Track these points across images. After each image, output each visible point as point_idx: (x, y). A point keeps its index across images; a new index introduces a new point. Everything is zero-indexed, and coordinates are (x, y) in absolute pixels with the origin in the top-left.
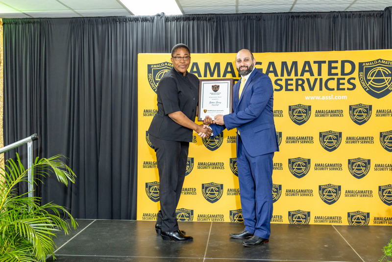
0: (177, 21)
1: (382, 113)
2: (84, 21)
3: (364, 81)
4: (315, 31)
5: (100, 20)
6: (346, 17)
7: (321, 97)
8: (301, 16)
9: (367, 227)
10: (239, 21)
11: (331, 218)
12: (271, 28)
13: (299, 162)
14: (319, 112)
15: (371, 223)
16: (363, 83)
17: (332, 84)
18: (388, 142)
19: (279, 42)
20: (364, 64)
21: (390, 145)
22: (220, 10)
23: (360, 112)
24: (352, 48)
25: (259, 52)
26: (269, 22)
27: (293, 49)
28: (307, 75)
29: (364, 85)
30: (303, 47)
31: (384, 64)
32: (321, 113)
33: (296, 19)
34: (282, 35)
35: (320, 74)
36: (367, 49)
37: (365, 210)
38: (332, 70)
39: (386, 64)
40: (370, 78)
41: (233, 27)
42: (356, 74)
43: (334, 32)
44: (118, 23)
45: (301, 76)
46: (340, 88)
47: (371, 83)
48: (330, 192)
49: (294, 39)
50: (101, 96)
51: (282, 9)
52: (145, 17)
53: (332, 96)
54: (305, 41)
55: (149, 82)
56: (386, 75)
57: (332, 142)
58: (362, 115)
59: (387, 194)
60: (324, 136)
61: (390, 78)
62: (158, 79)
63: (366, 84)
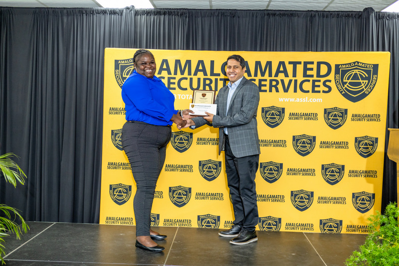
0: (147, 15)
1: (357, 117)
2: (49, 12)
3: (340, 84)
4: (291, 30)
5: (65, 11)
6: (323, 17)
7: (295, 99)
8: (277, 14)
9: (339, 235)
10: (212, 18)
11: (303, 225)
12: (245, 26)
13: (271, 167)
14: (293, 114)
15: (344, 231)
16: (339, 86)
17: (307, 86)
18: (363, 148)
19: (254, 40)
20: (340, 66)
21: (365, 151)
22: (193, 5)
23: (335, 116)
24: (329, 49)
25: (233, 51)
26: (244, 19)
27: (268, 49)
28: (281, 76)
29: (340, 88)
30: (278, 46)
31: (361, 67)
32: (294, 116)
33: (272, 17)
34: (257, 33)
35: (294, 75)
36: (344, 51)
37: (337, 218)
38: (308, 71)
39: (363, 67)
40: (346, 81)
41: (206, 23)
42: (331, 77)
43: (310, 32)
44: (85, 15)
45: (275, 77)
46: (315, 90)
47: (347, 86)
48: (302, 198)
49: (269, 38)
50: (65, 92)
51: (258, 6)
52: (114, 10)
53: (307, 98)
54: (280, 41)
55: (116, 78)
56: (363, 78)
57: (306, 146)
58: (338, 119)
59: (361, 202)
60: (298, 140)
61: (367, 81)
62: (125, 76)
63: (342, 87)
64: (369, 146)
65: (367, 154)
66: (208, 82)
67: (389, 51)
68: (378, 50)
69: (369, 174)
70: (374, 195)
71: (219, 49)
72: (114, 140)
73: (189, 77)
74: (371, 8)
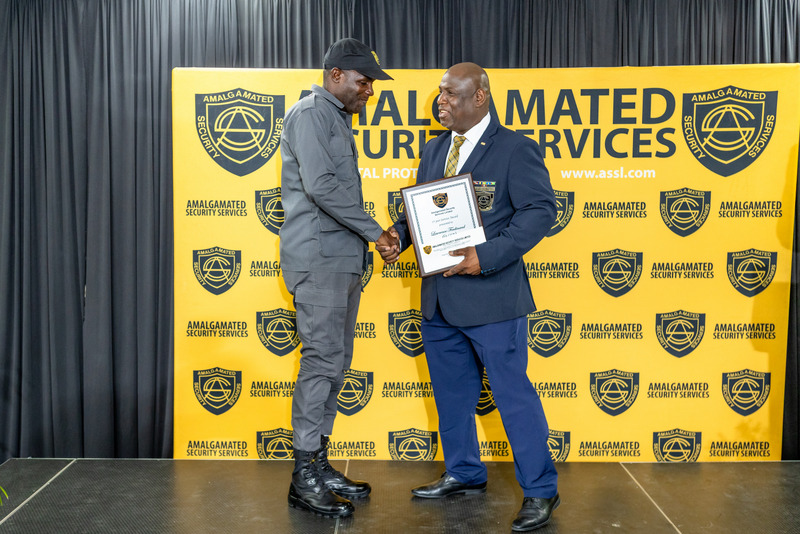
1: (732, 209)
3: (694, 136)
4: (582, 20)
7: (597, 173)
9: (694, 467)
11: (616, 445)
12: (482, 11)
13: (546, 321)
14: (593, 206)
15: (705, 456)
16: (692, 141)
17: (623, 143)
18: (745, 275)
19: (501, 44)
20: (694, 98)
21: (749, 281)
23: (684, 206)
24: (667, 62)
27: (534, 62)
28: (566, 121)
29: (694, 146)
30: (556, 57)
31: (740, 98)
32: (595, 210)
34: (509, 29)
35: (594, 119)
36: (700, 64)
37: (691, 427)
38: (623, 111)
39: (744, 99)
40: (708, 129)
41: (395, 4)
42: (675, 121)
43: (625, 24)
45: (551, 124)
46: (641, 151)
47: (710, 140)
48: (614, 387)
50: (87, 168)
53: (622, 169)
54: (560, 44)
55: (200, 135)
56: (744, 124)
57: (622, 275)
58: (690, 215)
59: (742, 391)
60: (603, 262)
61: (753, 129)
62: (220, 130)
63: (698, 144)
64: (757, 272)
65: (752, 290)
66: (403, 139)
67: (797, 61)
68: (772, 61)
69: (759, 331)
70: (768, 376)
71: (425, 65)
72: (200, 272)
73: (361, 129)
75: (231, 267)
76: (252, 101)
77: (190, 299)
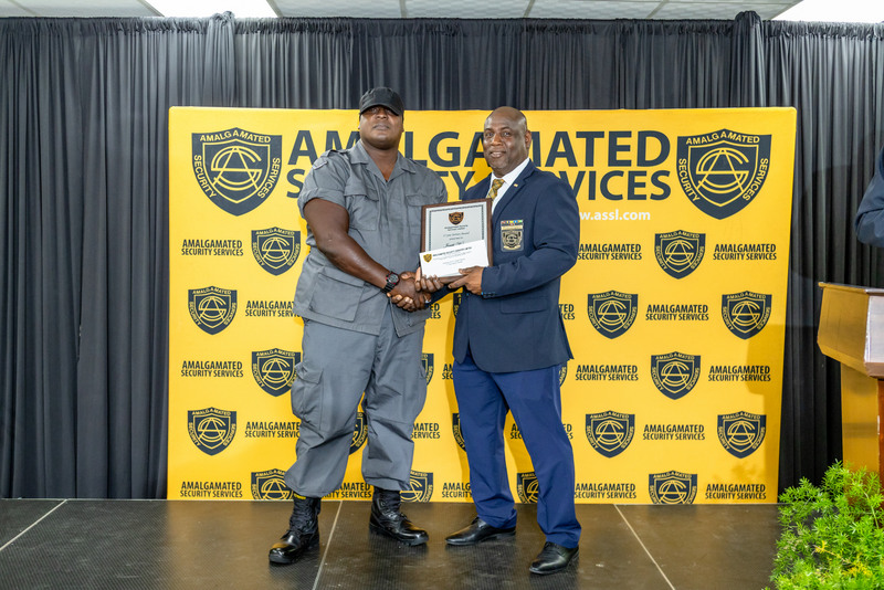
0: (262, 32)
1: (727, 252)
2: (39, 25)
3: (689, 179)
4: (579, 61)
5: (77, 25)
6: (650, 33)
7: (592, 215)
8: (549, 28)
9: (690, 509)
10: (406, 37)
11: (612, 487)
12: (480, 54)
14: (589, 247)
15: (701, 498)
16: (687, 184)
17: (618, 185)
18: (739, 317)
19: (499, 87)
20: (689, 141)
21: (744, 323)
22: (367, 11)
23: (679, 249)
24: (663, 105)
25: (453, 109)
26: (477, 40)
27: (531, 104)
28: (561, 164)
29: (689, 188)
31: (734, 141)
32: (591, 251)
33: (539, 34)
34: (506, 71)
35: (590, 161)
36: (696, 107)
37: (688, 470)
38: (618, 153)
39: (738, 142)
40: (702, 172)
41: (394, 49)
42: (670, 163)
43: (622, 65)
44: (121, 34)
46: (636, 193)
47: (705, 183)
48: (609, 428)
49: (531, 82)
50: (83, 207)
51: (507, 11)
52: (187, 22)
53: (617, 211)
54: (557, 87)
55: (196, 174)
56: (738, 167)
57: (617, 317)
58: (684, 257)
59: (737, 433)
60: (599, 304)
61: (747, 173)
62: (217, 169)
63: (692, 187)
64: (752, 314)
65: (747, 331)
67: (792, 104)
68: (768, 105)
69: (754, 373)
70: (763, 418)
71: (423, 107)
72: (195, 312)
74: (753, 13)
75: (226, 307)
76: (249, 141)
77: (185, 338)
